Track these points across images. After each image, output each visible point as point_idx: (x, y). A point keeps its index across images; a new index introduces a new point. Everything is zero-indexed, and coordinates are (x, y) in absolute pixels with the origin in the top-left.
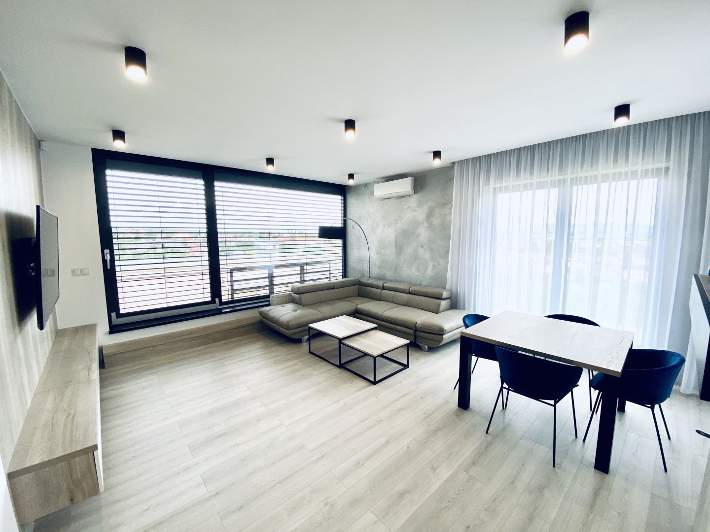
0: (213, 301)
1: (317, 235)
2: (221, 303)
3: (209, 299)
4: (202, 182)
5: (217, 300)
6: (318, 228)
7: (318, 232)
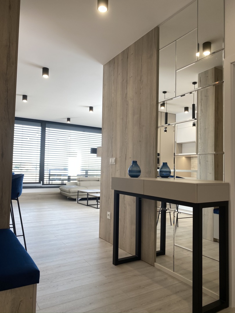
0: (40, 183)
1: (90, 152)
2: (43, 184)
3: (38, 182)
4: (40, 128)
5: (41, 182)
6: (90, 149)
7: (90, 151)
